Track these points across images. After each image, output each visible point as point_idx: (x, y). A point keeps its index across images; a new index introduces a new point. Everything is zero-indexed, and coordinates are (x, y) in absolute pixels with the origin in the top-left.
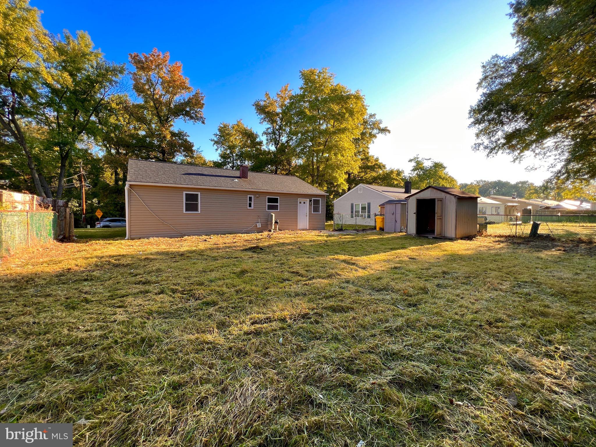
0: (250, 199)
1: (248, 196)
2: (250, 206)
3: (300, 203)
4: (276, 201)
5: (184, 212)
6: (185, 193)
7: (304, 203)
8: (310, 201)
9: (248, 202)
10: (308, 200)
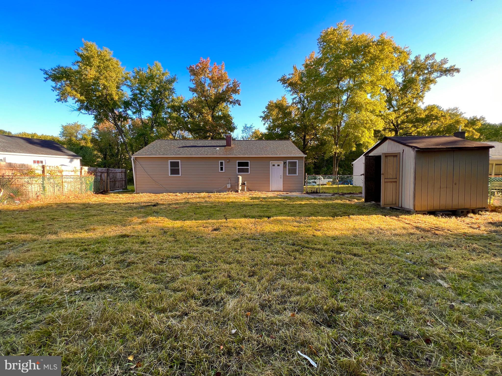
0: (222, 164)
1: (220, 161)
2: (222, 169)
3: (274, 165)
4: (246, 164)
5: (170, 175)
6: (169, 161)
7: (279, 165)
8: (285, 163)
9: (220, 166)
10: (282, 162)
